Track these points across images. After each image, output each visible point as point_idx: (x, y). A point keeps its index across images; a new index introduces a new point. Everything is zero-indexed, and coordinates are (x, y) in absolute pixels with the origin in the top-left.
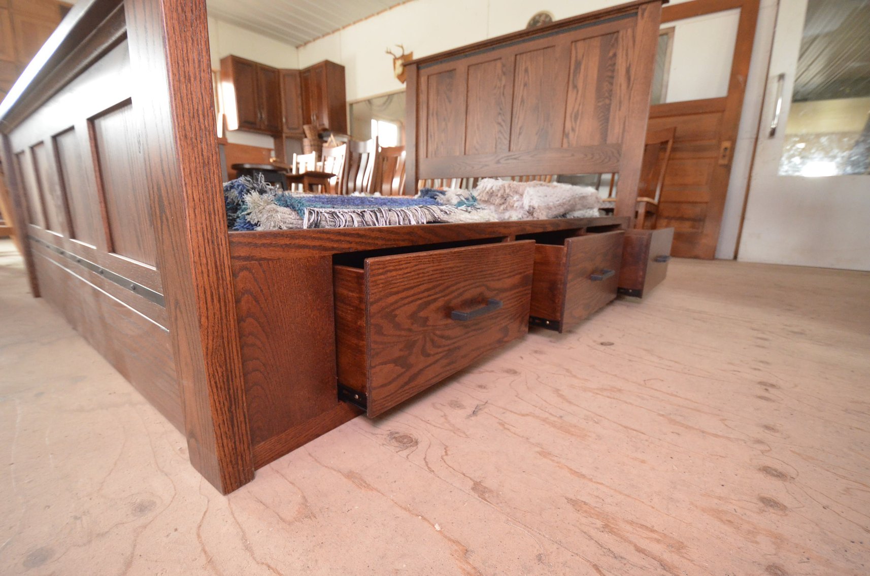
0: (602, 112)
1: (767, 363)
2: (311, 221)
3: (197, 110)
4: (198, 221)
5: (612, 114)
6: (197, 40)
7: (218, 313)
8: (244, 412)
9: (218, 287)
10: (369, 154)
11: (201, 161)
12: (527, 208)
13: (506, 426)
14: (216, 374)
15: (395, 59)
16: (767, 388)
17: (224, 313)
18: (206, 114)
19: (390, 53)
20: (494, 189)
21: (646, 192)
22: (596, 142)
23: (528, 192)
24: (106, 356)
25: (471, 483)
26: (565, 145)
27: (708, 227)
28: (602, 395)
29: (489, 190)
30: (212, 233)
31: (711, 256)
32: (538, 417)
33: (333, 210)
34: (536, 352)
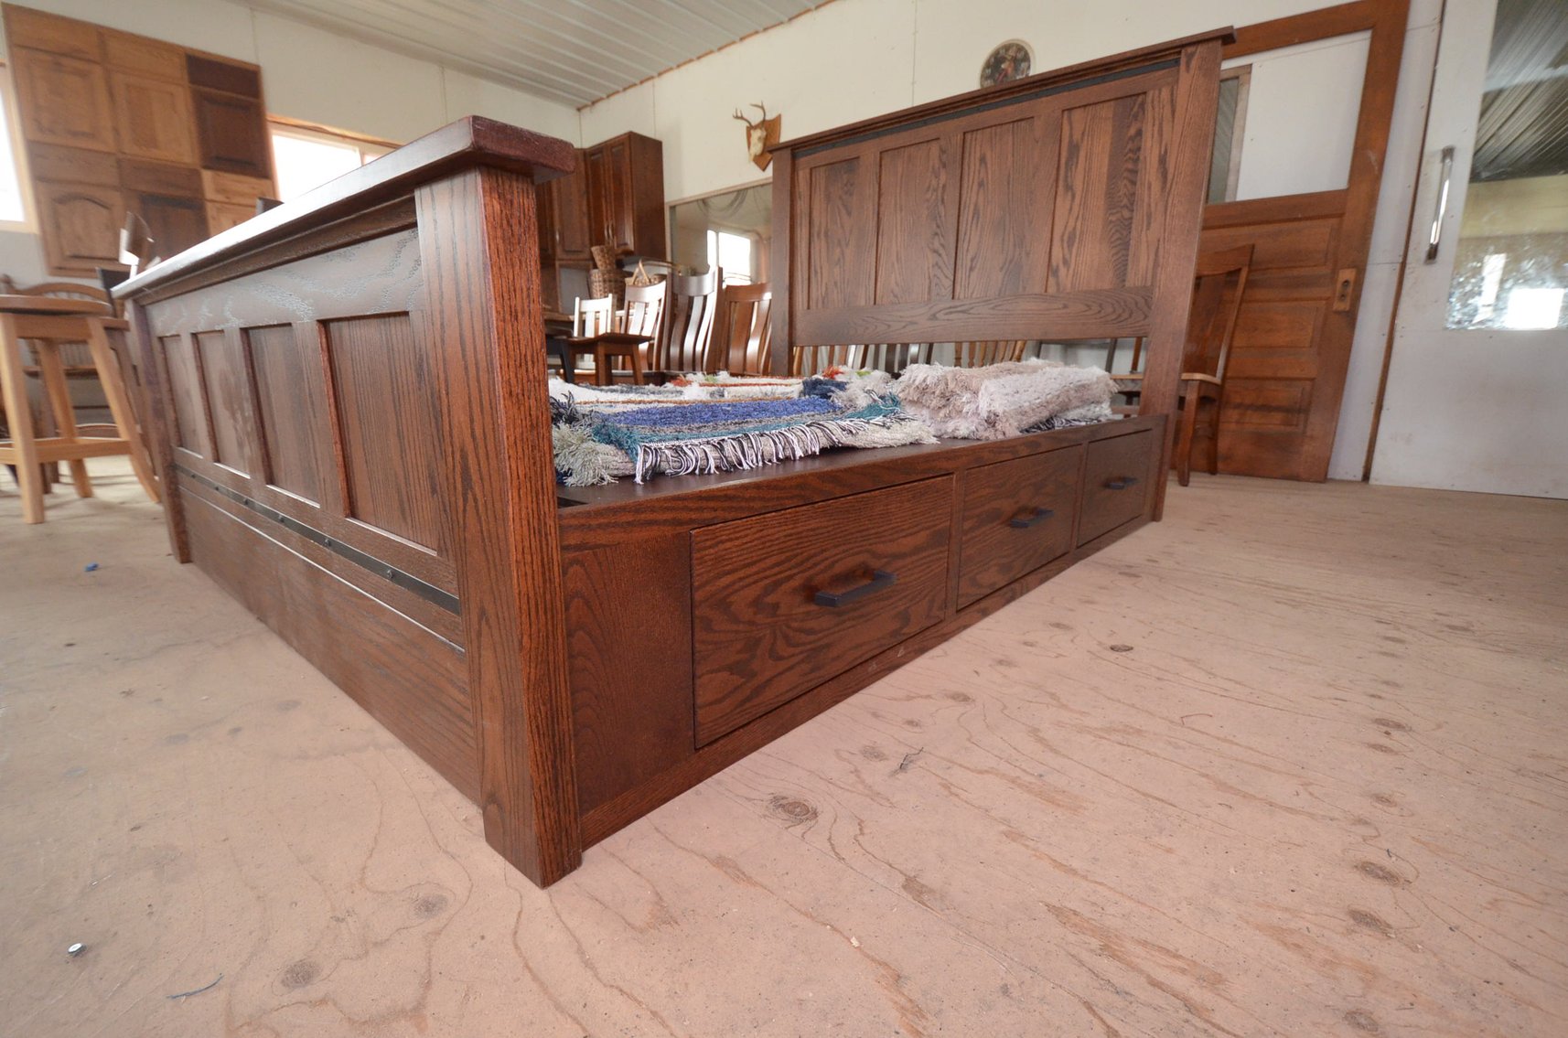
0: (1117, 231)
1: (1396, 685)
2: (648, 465)
3: (525, 355)
4: (523, 505)
5: (1134, 233)
6: (526, 262)
7: (543, 629)
8: (571, 767)
9: (544, 593)
10: (705, 297)
11: (529, 424)
12: (984, 415)
13: (954, 790)
14: (538, 714)
15: (750, 128)
16: (1388, 729)
17: (550, 628)
18: (535, 360)
19: (742, 118)
20: (928, 381)
21: (1195, 362)
22: (1107, 283)
23: (986, 387)
24: (322, 669)
25: (902, 879)
26: (1052, 290)
27: (1316, 421)
28: (1110, 740)
29: (921, 384)
30: (539, 519)
31: (1319, 475)
32: (1003, 776)
33: (677, 443)
34: (1001, 662)
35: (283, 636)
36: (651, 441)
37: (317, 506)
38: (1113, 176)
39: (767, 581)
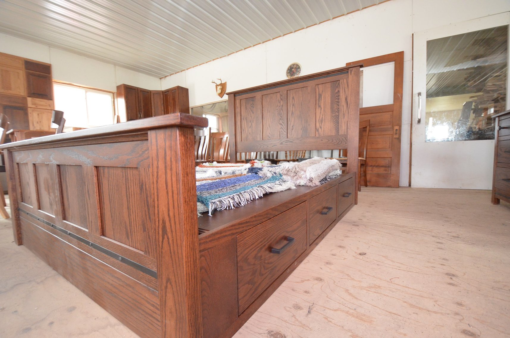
0: (335, 118)
2: (213, 209)
5: (340, 119)
9: (194, 271)
10: (205, 136)
12: (309, 178)
13: (329, 319)
14: (191, 319)
15: (217, 86)
16: (451, 277)
17: (196, 284)
19: (214, 82)
20: (290, 168)
21: (360, 155)
22: (333, 133)
23: (308, 170)
26: (317, 135)
27: (393, 169)
28: (371, 291)
29: (287, 169)
30: (193, 244)
32: (343, 311)
33: (220, 199)
34: (327, 263)
35: (64, 276)
36: (212, 200)
37: (87, 230)
38: (332, 103)
39: (258, 248)
